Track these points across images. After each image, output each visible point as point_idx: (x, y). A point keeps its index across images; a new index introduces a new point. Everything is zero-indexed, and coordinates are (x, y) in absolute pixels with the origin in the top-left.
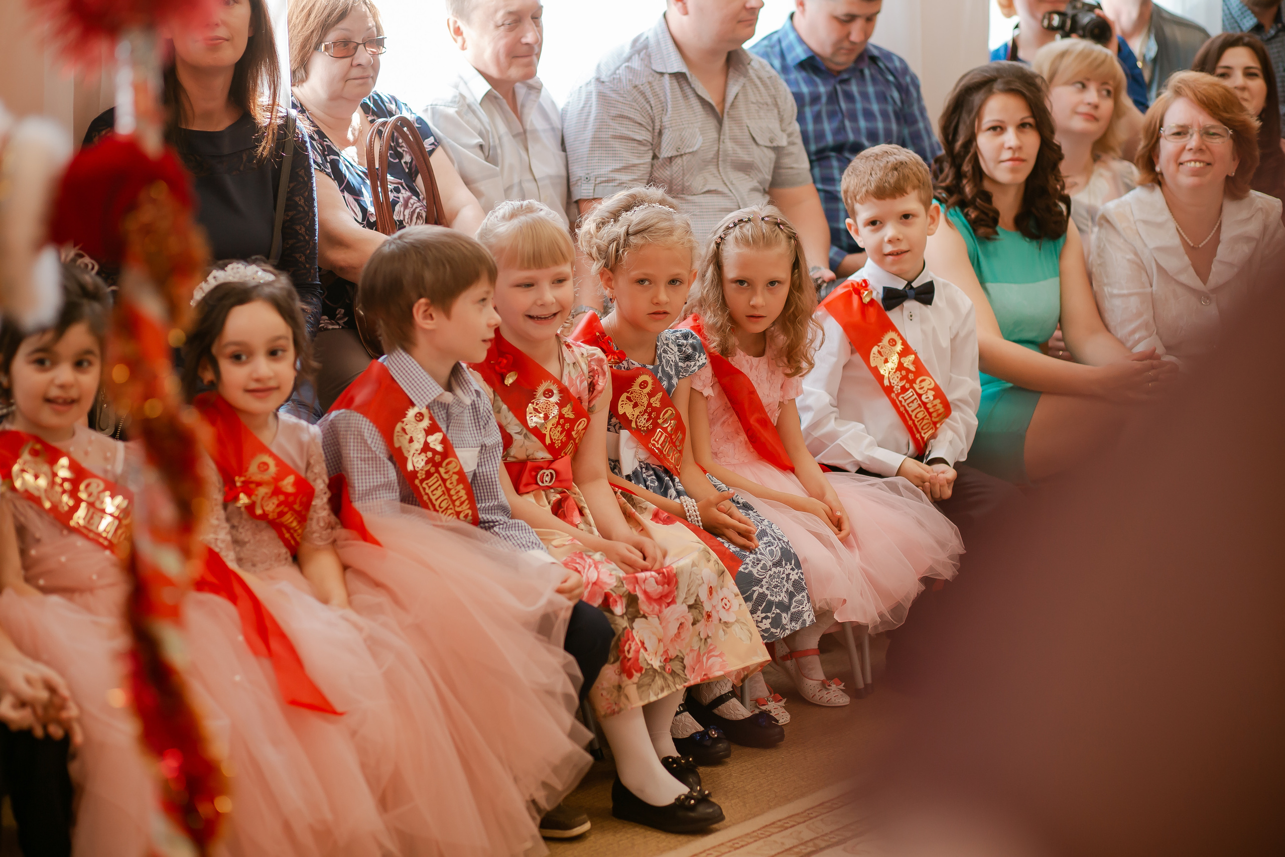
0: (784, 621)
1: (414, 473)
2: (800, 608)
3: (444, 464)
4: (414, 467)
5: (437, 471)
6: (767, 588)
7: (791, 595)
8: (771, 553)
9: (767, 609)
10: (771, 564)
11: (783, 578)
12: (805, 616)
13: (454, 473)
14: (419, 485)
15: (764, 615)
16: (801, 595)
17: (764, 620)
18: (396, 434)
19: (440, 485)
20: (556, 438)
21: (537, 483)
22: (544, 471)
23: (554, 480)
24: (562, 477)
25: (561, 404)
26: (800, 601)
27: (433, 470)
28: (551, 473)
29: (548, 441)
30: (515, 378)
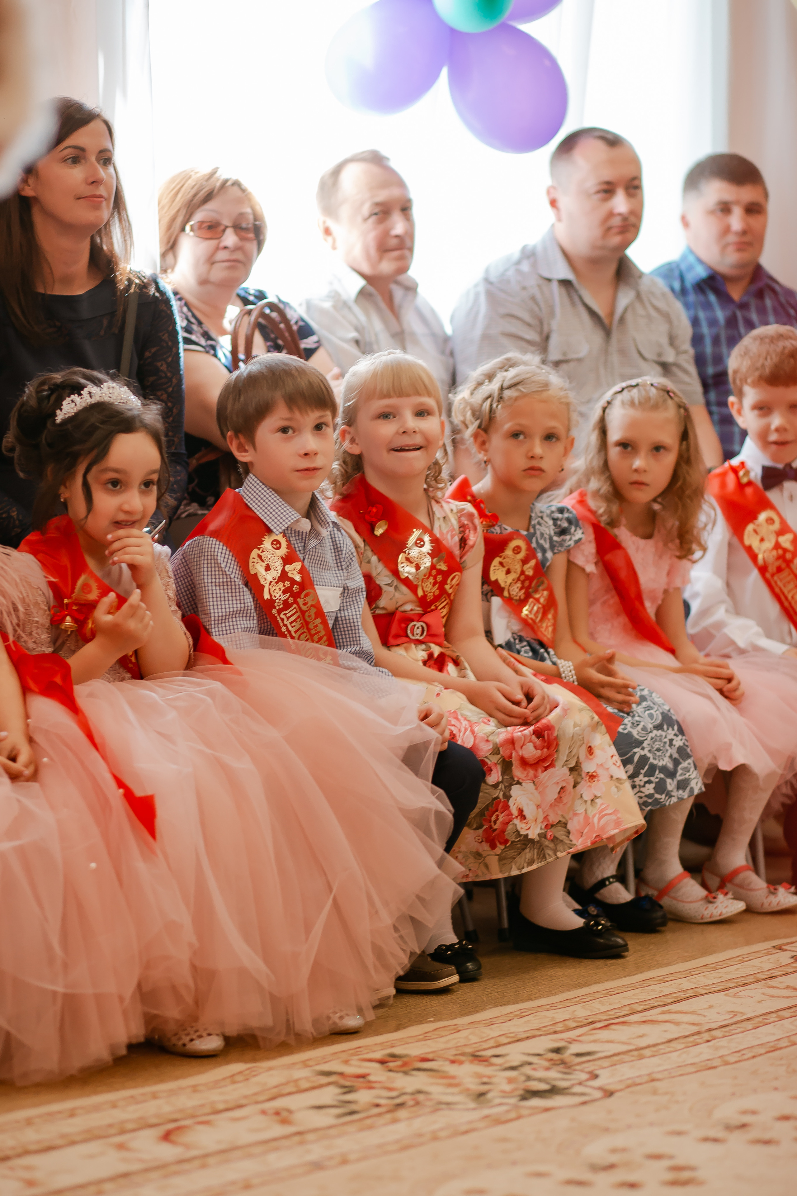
0: (670, 787)
1: (271, 602)
2: (687, 776)
3: (302, 595)
4: (271, 596)
5: (296, 602)
6: (650, 751)
7: (676, 763)
8: (651, 716)
9: (651, 772)
10: (651, 726)
11: (665, 743)
12: (693, 784)
13: (312, 605)
14: (276, 615)
15: (646, 779)
16: (687, 762)
17: (647, 785)
18: (251, 560)
19: (299, 616)
20: (428, 590)
21: (407, 636)
22: (414, 623)
23: (425, 634)
24: (434, 631)
25: (432, 555)
26: (686, 768)
27: (291, 600)
28: (422, 626)
29: (420, 593)
30: (385, 527)
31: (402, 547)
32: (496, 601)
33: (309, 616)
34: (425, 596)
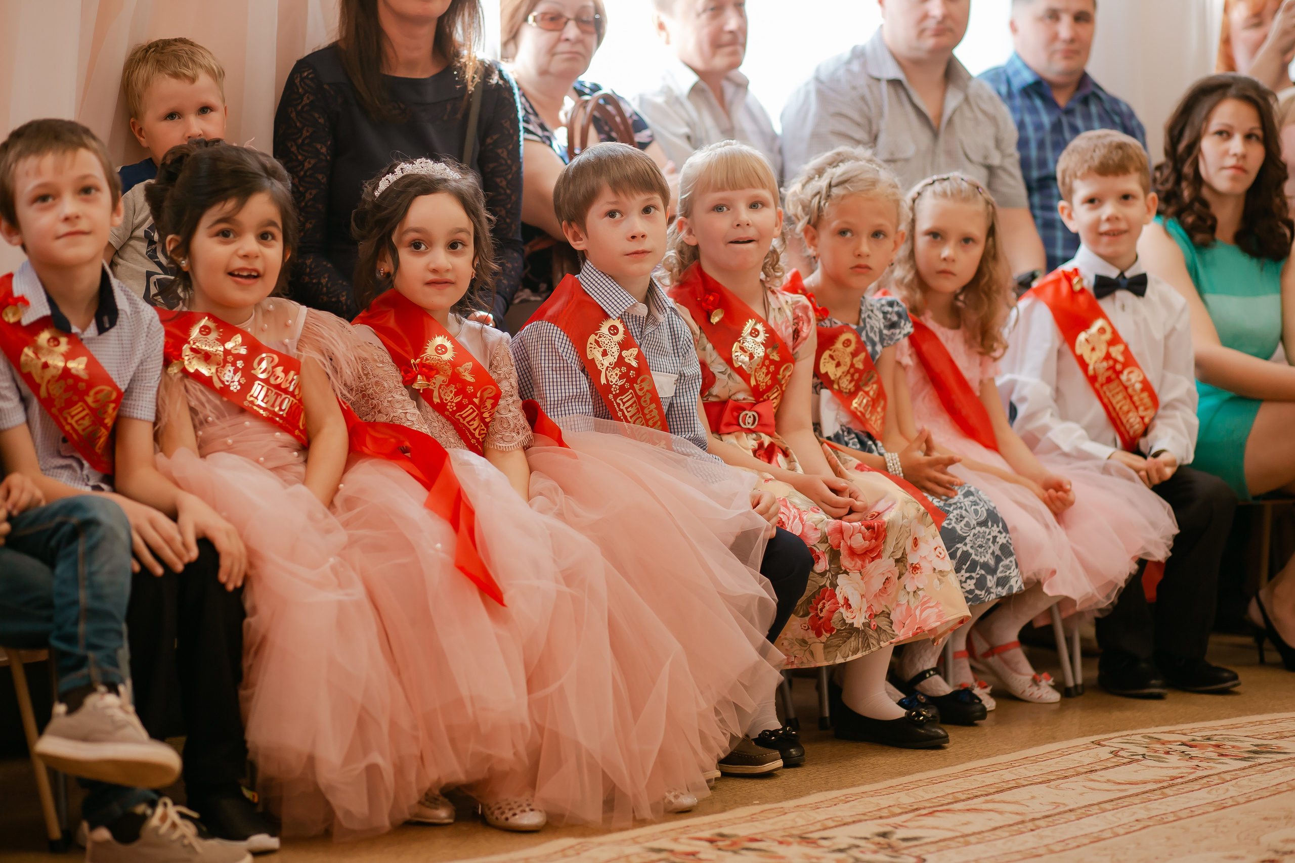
0: (989, 584)
1: (607, 387)
2: (1007, 573)
3: (639, 381)
4: (607, 381)
5: (632, 388)
6: (972, 547)
7: (998, 560)
8: (976, 512)
9: (972, 569)
10: (975, 522)
11: (989, 539)
12: (1012, 582)
13: (647, 391)
15: (968, 575)
16: (1009, 560)
17: (968, 581)
18: (589, 345)
19: (635, 402)
20: (761, 380)
21: (739, 425)
22: (746, 412)
23: (756, 423)
24: (765, 421)
25: (766, 345)
26: (1008, 565)
27: (627, 386)
28: (754, 416)
29: (753, 383)
30: (721, 316)
31: (737, 335)
32: (825, 394)
33: (645, 401)
34: (757, 386)
